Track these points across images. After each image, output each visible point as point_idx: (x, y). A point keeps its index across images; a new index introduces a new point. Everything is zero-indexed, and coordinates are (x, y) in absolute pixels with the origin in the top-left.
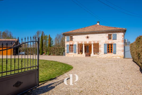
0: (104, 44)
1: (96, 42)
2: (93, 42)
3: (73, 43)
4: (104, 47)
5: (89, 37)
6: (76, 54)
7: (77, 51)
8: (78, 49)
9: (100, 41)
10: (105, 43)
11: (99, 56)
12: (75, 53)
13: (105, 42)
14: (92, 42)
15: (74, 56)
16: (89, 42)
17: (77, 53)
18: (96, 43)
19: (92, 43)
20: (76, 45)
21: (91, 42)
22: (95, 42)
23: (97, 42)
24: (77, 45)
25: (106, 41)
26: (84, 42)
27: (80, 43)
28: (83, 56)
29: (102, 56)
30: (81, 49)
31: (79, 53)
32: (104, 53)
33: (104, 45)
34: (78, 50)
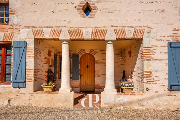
0: (170, 44)
1: (129, 35)
2: (116, 32)
3: (12, 36)
4: (166, 56)
5: (96, 8)
6: (22, 90)
7: (30, 75)
8: (36, 64)
9: (147, 30)
10: (171, 40)
11: (145, 103)
12: (21, 84)
13: (171, 32)
14: (110, 30)
15: (14, 103)
16: (96, 32)
17: (30, 85)
18: (131, 36)
19: (111, 36)
20: (23, 46)
21: (104, 32)
22: (123, 32)
23: (135, 32)
24: (31, 46)
25: (175, 30)
26: (69, 32)
27: (47, 34)
28: (60, 105)
29: (156, 101)
30: (51, 66)
31: (38, 88)
32: (166, 88)
33: (166, 50)
34: (36, 72)
